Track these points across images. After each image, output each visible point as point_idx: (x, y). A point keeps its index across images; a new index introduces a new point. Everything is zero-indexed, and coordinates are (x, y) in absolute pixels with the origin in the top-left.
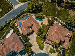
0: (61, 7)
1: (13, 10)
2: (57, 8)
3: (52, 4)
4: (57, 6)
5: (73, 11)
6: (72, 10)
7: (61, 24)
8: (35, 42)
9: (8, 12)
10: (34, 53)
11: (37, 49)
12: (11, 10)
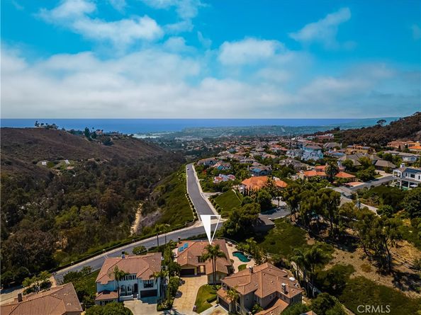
0: (317, 238)
1: (192, 227)
2: (306, 241)
3: (297, 228)
4: (307, 236)
5: (343, 253)
6: (343, 250)
7: (297, 278)
8: (194, 293)
9: (178, 229)
10: (174, 310)
11: (187, 306)
12: (187, 226)
